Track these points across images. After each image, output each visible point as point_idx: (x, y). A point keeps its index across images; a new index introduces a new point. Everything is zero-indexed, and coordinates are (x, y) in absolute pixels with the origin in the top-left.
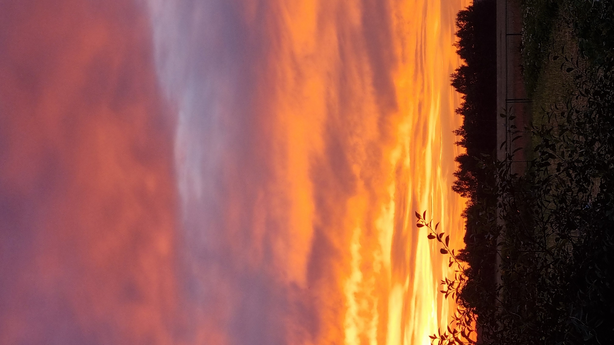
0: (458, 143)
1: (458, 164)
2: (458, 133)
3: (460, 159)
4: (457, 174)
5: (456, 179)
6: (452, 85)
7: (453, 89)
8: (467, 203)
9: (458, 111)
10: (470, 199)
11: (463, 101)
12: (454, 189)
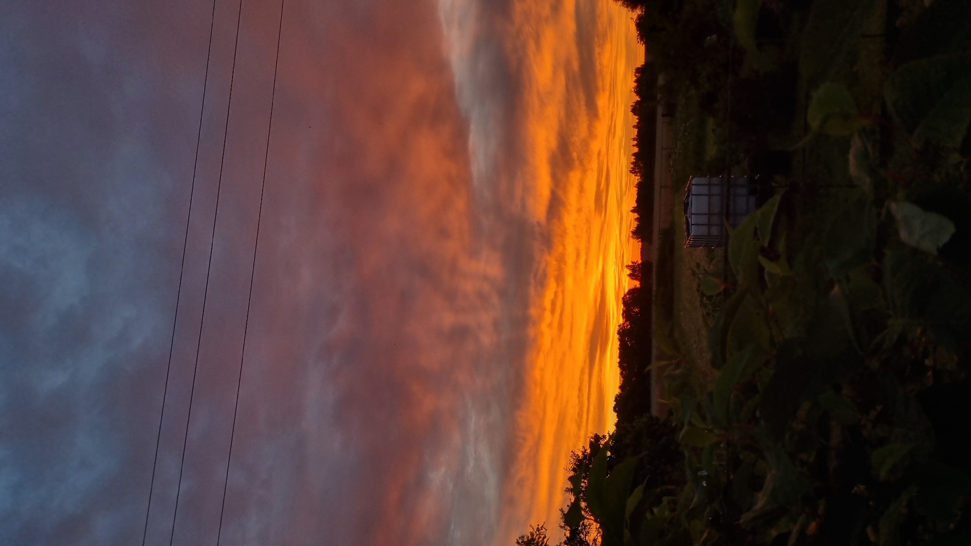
0: (634, 146)
1: (633, 157)
2: (634, 139)
3: (634, 155)
4: (632, 163)
5: (632, 166)
6: (631, 111)
7: (631, 114)
8: (638, 180)
9: (634, 127)
10: (639, 177)
11: (637, 121)
12: (631, 172)
